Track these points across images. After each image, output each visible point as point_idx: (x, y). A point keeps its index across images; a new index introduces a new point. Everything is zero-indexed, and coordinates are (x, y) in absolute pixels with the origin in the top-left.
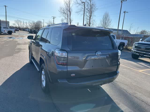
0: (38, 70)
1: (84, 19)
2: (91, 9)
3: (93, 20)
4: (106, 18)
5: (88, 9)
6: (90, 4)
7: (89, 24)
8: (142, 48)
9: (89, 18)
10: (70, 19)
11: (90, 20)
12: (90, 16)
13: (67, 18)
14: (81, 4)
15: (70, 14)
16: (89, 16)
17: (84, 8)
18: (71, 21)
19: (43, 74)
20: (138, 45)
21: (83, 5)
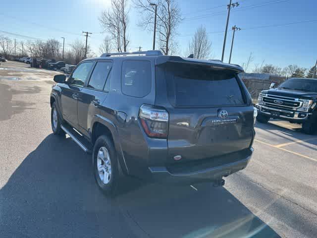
0: (85, 149)
1: (156, 39)
2: (170, 18)
3: (173, 42)
4: (200, 40)
5: (164, 20)
6: (167, 8)
7: (165, 50)
8: (277, 101)
9: (165, 38)
10: (124, 38)
11: (167, 42)
12: (169, 34)
13: (117, 35)
14: (149, 8)
15: (125, 27)
16: (165, 34)
17: (156, 16)
18: (126, 44)
19: (100, 159)
20: (268, 96)
21: (152, 9)
